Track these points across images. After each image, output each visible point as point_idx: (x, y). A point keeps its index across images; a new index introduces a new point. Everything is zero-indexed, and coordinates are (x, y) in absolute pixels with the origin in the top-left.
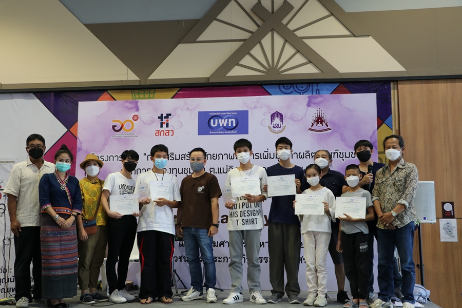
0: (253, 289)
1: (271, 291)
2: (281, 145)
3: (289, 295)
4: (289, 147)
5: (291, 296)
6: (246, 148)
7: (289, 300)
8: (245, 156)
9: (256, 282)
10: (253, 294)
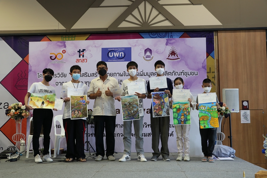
0: (139, 152)
1: (153, 153)
2: (158, 65)
3: (163, 156)
4: (163, 67)
5: (165, 156)
6: (135, 67)
7: (163, 159)
8: (133, 71)
9: (141, 149)
10: (139, 156)
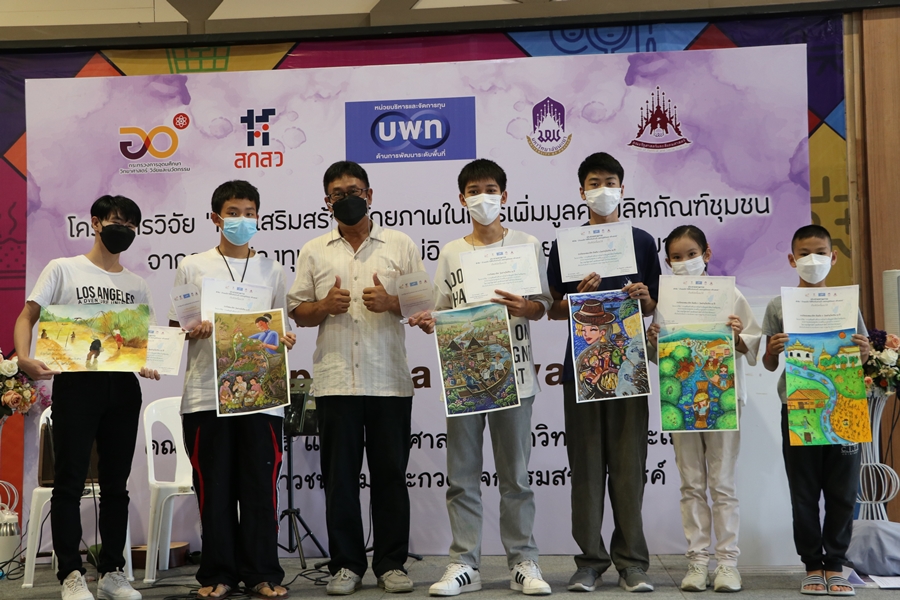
0: (518, 554)
1: (577, 558)
2: (594, 176)
3: (622, 572)
4: (616, 180)
5: (629, 571)
6: (493, 182)
7: (623, 583)
8: (487, 204)
9: (526, 538)
10: (517, 569)
